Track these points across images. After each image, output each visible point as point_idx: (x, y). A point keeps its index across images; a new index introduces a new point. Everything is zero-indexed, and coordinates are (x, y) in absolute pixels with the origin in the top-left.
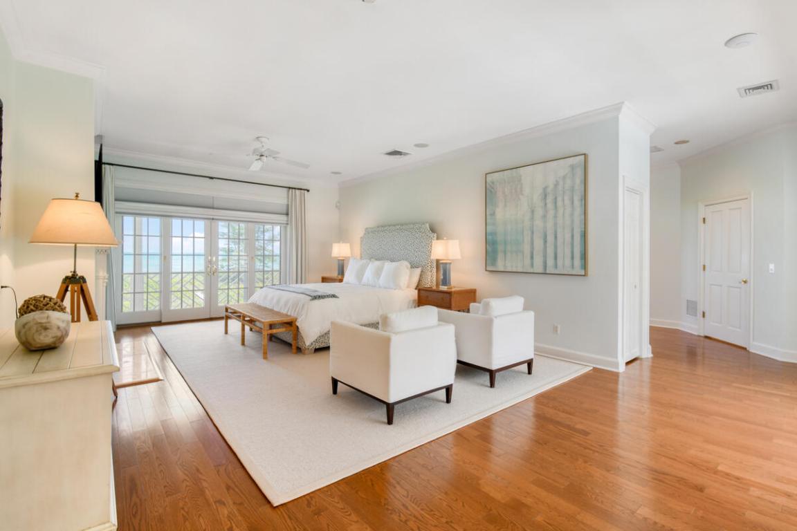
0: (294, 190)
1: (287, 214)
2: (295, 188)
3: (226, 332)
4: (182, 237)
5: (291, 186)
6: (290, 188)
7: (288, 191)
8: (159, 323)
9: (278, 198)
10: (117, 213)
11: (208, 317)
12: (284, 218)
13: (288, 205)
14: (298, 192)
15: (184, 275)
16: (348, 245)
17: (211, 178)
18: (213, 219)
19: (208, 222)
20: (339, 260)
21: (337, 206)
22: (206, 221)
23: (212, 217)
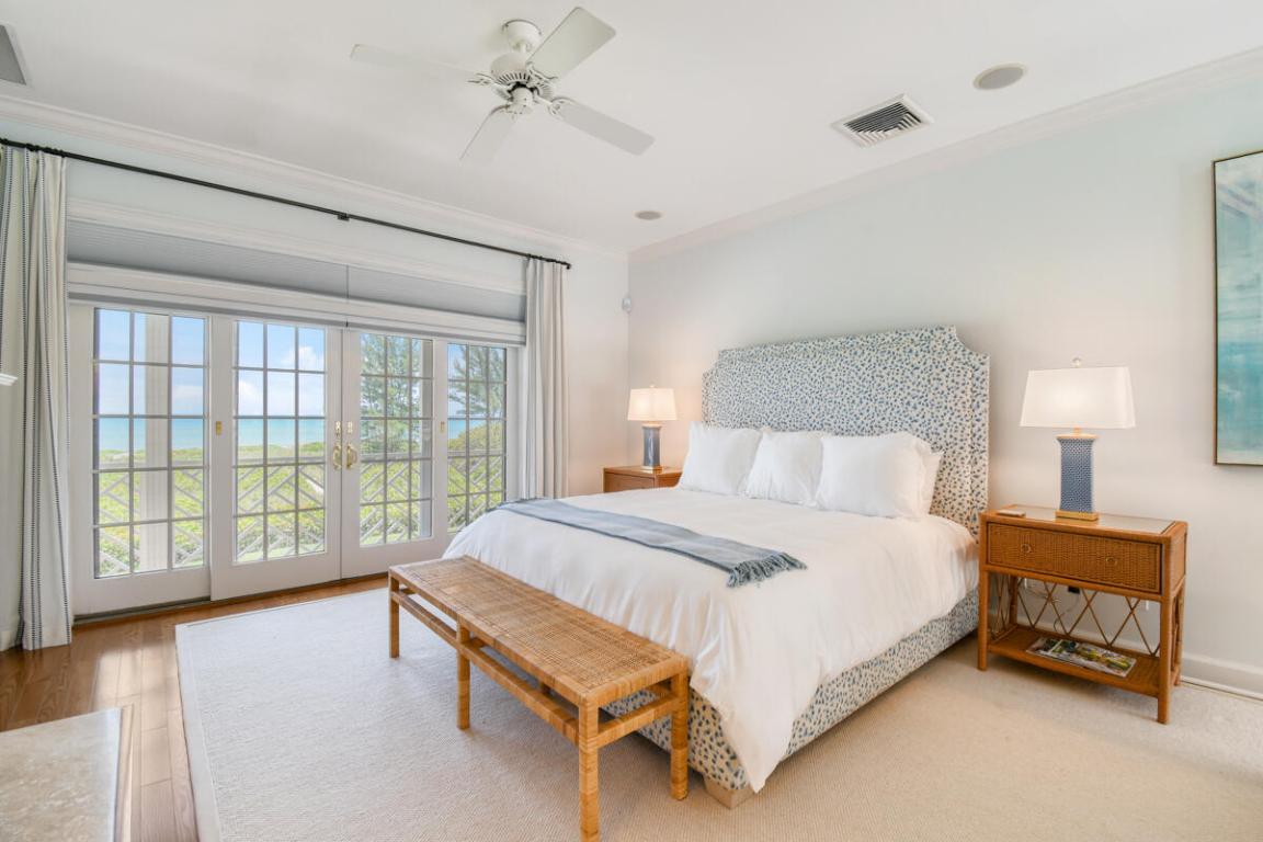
0: (539, 261)
1: (522, 320)
2: (541, 258)
3: (395, 654)
4: (265, 370)
5: (533, 254)
6: (529, 256)
7: (526, 266)
8: (203, 607)
9: (501, 280)
10: (72, 296)
11: (336, 577)
12: (515, 328)
13: (524, 298)
14: (547, 266)
15: (270, 470)
16: (671, 391)
17: (344, 217)
18: (347, 324)
19: (334, 331)
20: (645, 428)
21: (624, 306)
22: (327, 327)
23: (342, 319)
